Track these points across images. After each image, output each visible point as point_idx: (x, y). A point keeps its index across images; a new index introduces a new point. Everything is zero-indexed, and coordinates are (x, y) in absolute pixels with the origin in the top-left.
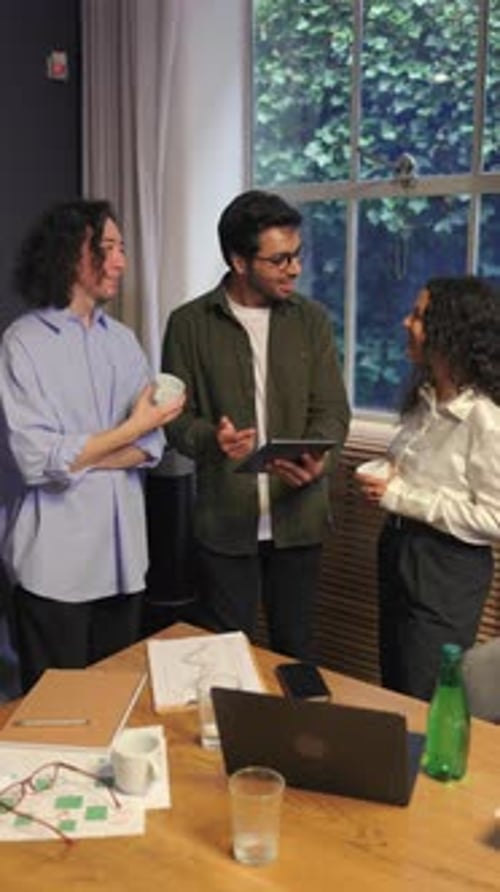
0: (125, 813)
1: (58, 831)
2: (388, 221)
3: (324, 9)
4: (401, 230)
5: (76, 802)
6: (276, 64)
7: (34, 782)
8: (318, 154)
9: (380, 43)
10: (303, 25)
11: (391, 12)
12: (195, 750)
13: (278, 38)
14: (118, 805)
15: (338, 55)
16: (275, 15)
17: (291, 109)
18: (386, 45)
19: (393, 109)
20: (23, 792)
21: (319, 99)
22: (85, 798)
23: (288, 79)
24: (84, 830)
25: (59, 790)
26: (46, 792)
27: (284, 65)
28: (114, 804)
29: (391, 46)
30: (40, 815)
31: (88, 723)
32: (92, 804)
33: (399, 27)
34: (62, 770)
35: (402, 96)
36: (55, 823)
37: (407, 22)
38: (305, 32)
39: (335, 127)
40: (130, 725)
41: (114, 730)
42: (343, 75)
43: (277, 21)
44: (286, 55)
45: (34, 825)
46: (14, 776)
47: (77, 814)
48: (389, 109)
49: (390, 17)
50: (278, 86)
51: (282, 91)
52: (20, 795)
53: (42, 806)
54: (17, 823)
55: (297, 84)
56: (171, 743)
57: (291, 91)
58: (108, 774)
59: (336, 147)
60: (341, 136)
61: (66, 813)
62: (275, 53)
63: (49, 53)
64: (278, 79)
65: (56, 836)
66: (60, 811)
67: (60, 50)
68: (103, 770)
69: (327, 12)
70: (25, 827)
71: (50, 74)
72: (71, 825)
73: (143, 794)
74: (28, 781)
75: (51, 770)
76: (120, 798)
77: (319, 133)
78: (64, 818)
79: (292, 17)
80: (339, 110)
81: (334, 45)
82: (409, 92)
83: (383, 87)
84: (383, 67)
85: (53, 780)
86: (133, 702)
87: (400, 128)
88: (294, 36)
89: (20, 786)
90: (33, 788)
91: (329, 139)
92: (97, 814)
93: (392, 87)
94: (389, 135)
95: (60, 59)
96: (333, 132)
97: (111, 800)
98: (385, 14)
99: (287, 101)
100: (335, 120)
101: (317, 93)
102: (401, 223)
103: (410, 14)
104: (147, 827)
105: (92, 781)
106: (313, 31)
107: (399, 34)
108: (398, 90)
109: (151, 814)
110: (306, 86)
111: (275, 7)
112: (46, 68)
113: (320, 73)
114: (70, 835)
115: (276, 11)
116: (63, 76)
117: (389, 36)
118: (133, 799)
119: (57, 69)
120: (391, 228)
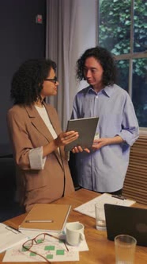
0: (71, 253)
1: (46, 259)
2: (138, 72)
3: (117, 8)
4: (142, 75)
5: (52, 248)
6: (102, 26)
7: (36, 240)
8: (115, 52)
9: (135, 18)
10: (111, 13)
11: (139, 8)
12: (94, 230)
13: (103, 18)
14: (68, 250)
15: (122, 22)
16: (102, 11)
17: (107, 39)
18: (137, 18)
19: (139, 37)
20: (32, 244)
21: (116, 36)
22: (56, 247)
23: (106, 30)
24: (56, 258)
25: (46, 243)
26: (41, 244)
27: (105, 26)
28: (67, 250)
29: (138, 19)
30: (39, 252)
31: (53, 222)
32: (58, 249)
33: (141, 13)
34: (47, 236)
35: (142, 34)
36: (45, 256)
37: (144, 11)
38: (112, 16)
39: (121, 44)
40: (68, 221)
41: (63, 223)
42: (123, 28)
43: (103, 13)
44: (106, 23)
45: (37, 256)
46: (29, 238)
47: (53, 253)
48: (138, 38)
49: (138, 10)
50: (103, 32)
51: (105, 33)
52: (31, 245)
53: (40, 249)
54: (31, 255)
55: (109, 31)
56: (85, 228)
57: (107, 33)
58: (64, 238)
59: (121, 50)
60: (123, 46)
61: (49, 252)
62: (102, 22)
63: (36, 15)
64: (103, 30)
65: (45, 261)
66: (47, 251)
67: (40, 14)
68: (61, 237)
69: (119, 9)
70: (34, 257)
71: (37, 22)
72: (51, 257)
73: (78, 245)
74: (34, 239)
75: (43, 236)
76: (69, 247)
77: (116, 46)
78: (48, 254)
79: (108, 12)
80: (122, 39)
81: (121, 19)
82: (144, 32)
83: (136, 31)
84: (136, 25)
85: (43, 240)
86: (68, 213)
87: (142, 43)
88: (108, 17)
89: (31, 242)
90: (36, 242)
91: (119, 48)
92: (60, 252)
93: (139, 31)
94: (138, 46)
95: (40, 17)
96: (120, 46)
97: (65, 249)
98: (137, 9)
99: (106, 37)
100: (121, 42)
101: (115, 34)
102: (142, 72)
103: (145, 8)
104: (80, 258)
105: (58, 240)
106: (114, 15)
107: (141, 15)
108: (141, 32)
109: (81, 253)
110: (111, 32)
111: (102, 8)
112: (35, 20)
113: (116, 28)
114: (50, 260)
115: (103, 10)
116: (41, 22)
117: (138, 16)
118: (74, 247)
119: (39, 20)
120: (139, 74)
